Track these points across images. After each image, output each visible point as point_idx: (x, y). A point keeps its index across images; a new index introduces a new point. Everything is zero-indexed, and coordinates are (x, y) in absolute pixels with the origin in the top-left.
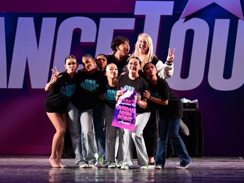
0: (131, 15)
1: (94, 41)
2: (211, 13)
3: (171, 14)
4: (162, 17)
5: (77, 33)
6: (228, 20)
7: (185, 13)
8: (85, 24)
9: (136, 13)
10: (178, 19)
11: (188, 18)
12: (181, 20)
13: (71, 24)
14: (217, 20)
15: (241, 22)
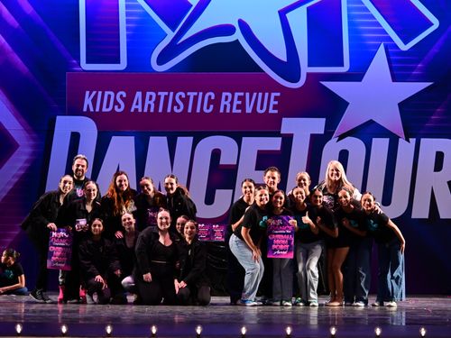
0: (277, 134)
1: (235, 163)
2: (368, 131)
3: (323, 132)
4: (313, 136)
5: (216, 154)
6: (388, 139)
7: (338, 131)
8: (225, 144)
9: (283, 131)
10: (330, 139)
11: (341, 137)
12: (334, 140)
13: (208, 144)
14: (374, 140)
15: (402, 142)
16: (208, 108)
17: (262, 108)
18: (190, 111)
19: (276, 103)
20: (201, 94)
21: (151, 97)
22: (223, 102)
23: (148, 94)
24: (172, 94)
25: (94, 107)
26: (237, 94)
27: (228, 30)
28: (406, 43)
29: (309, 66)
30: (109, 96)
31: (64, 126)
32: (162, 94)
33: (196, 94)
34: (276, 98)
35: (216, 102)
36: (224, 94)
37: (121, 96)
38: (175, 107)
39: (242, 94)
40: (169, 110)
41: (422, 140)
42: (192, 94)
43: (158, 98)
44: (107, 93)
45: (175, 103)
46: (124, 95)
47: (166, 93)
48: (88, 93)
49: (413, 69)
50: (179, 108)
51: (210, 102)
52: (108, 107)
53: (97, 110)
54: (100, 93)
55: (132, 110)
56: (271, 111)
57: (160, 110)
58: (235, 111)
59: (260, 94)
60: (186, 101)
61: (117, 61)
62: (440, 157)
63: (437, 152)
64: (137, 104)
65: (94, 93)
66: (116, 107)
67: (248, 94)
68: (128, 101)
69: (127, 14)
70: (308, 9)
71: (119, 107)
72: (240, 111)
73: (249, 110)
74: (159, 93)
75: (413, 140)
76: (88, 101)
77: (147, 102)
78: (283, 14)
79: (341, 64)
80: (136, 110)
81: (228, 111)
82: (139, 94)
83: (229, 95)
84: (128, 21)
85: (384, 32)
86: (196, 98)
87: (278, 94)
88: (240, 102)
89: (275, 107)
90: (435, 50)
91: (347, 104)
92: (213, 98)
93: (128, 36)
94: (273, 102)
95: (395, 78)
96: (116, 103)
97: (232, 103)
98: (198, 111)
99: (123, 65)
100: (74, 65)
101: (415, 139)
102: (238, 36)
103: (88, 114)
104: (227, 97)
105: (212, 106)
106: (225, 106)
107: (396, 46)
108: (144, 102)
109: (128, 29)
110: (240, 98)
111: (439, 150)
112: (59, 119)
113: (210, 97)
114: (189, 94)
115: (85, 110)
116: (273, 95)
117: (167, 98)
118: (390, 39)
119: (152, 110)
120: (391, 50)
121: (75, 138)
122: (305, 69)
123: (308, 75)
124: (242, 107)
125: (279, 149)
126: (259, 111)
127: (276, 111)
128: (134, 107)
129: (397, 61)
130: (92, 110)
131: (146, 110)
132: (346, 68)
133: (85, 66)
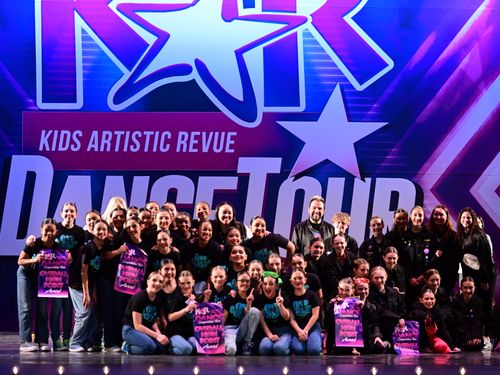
0: (233, 173)
1: (192, 202)
2: (324, 171)
3: (277, 170)
4: (268, 174)
5: (172, 195)
6: (344, 179)
7: (294, 171)
8: (182, 183)
9: (240, 170)
10: (286, 178)
11: (297, 177)
12: (290, 179)
13: (165, 183)
14: (330, 179)
15: (357, 181)
16: (165, 147)
17: (218, 148)
18: (146, 150)
19: (233, 142)
20: (157, 133)
21: (107, 136)
22: (180, 142)
23: (105, 133)
24: (128, 133)
25: (51, 147)
26: (193, 134)
27: (184, 69)
28: (361, 83)
29: (265, 106)
30: (65, 135)
31: (20, 164)
32: (119, 134)
33: (152, 133)
34: (232, 138)
35: (173, 142)
36: (181, 134)
37: (77, 135)
38: (132, 147)
39: (198, 133)
40: (125, 150)
41: (378, 179)
42: (148, 134)
43: (115, 137)
44: (63, 132)
45: (131, 142)
46: (81, 135)
47: (123, 133)
48: (44, 132)
49: (369, 109)
50: (135, 147)
51: (167, 141)
52: (64, 146)
53: (53, 149)
54: (56, 132)
55: (88, 150)
56: (228, 150)
57: (117, 150)
58: (191, 150)
59: (217, 134)
60: (142, 140)
61: (74, 100)
62: (395, 196)
63: (393, 192)
64: (93, 143)
65: (50, 132)
66: (72, 146)
67: (204, 134)
68: (85, 140)
69: (84, 53)
70: (265, 49)
71: (76, 146)
72: (196, 150)
73: (205, 149)
74: (116, 133)
75: (368, 180)
76: (44, 140)
77: (103, 141)
78: (239, 53)
79: (297, 104)
80: (93, 149)
81: (184, 150)
82: (95, 134)
83: (186, 134)
84: (84, 61)
85: (340, 72)
86: (152, 137)
87: (235, 134)
88: (196, 142)
89: (231, 147)
90: (389, 90)
91: (302, 144)
92: (169, 137)
93: (84, 76)
94: (230, 142)
95: (350, 118)
96: (72, 142)
97: (188, 142)
98: (155, 150)
99: (79, 104)
100: (30, 104)
101: (370, 179)
102: (195, 75)
103: (44, 153)
104: (183, 136)
105: (168, 146)
106: (182, 145)
107: (351, 87)
108: (101, 141)
109: (84, 68)
110: (196, 137)
111: (394, 190)
112: (15, 158)
113: (166, 136)
114: (145, 133)
115: (41, 149)
116: (230, 134)
117: (123, 137)
118: (345, 79)
119: (108, 149)
120: (347, 90)
121: (31, 177)
122: (261, 108)
123: (265, 114)
124: (199, 146)
125: (236, 188)
126: (215, 150)
127: (233, 151)
128: (90, 146)
129: (353, 101)
130: (48, 149)
131: (102, 149)
132: (301, 108)
133: (41, 105)
